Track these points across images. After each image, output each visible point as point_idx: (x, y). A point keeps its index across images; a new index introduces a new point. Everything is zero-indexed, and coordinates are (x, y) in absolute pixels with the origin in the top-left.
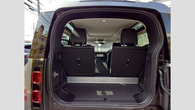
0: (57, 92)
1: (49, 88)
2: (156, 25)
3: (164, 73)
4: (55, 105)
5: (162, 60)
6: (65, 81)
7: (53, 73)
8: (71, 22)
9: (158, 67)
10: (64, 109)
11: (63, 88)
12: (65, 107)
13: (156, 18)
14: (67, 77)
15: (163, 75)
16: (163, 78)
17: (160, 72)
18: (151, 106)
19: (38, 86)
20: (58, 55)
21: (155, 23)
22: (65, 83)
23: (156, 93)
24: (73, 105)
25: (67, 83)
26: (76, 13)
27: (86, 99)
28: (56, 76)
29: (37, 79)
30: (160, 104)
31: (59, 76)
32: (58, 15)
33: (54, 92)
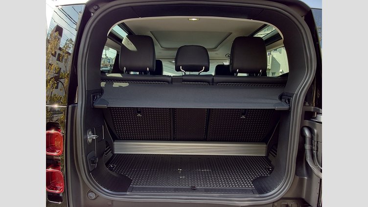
0: (95, 173)
1: (79, 163)
2: (301, 33)
3: (314, 134)
4: (91, 197)
5: (312, 109)
6: (109, 151)
7: (85, 133)
8: (123, 24)
9: (302, 123)
10: (110, 205)
11: (107, 164)
12: (112, 201)
13: (302, 20)
14: (114, 141)
15: (312, 139)
16: (311, 144)
17: (307, 133)
18: (286, 200)
19: (56, 159)
20: (94, 96)
21: (300, 30)
22: (110, 155)
23: (296, 174)
24: (129, 197)
25: (114, 154)
26: (132, 7)
27: (156, 187)
28: (93, 139)
29: (52, 146)
30: (304, 197)
31: (99, 140)
32: (92, 10)
33: (89, 172)
